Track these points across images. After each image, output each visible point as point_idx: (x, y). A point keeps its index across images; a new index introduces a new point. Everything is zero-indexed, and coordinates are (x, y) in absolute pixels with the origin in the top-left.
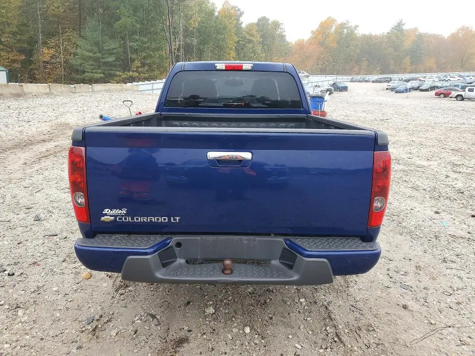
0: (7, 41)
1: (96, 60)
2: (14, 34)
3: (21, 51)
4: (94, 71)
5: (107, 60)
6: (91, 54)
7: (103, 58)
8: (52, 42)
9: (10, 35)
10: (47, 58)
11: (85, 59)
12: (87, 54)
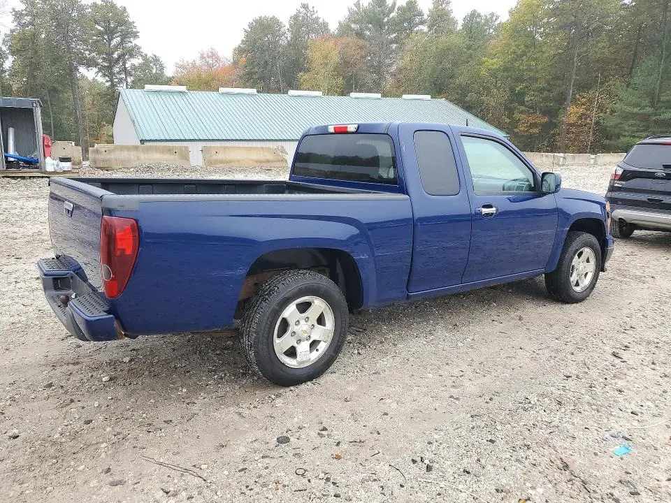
0: (531, 100)
1: (645, 118)
2: (541, 90)
3: (546, 112)
4: (637, 134)
5: (662, 117)
6: (636, 110)
7: (656, 115)
8: (584, 97)
9: (536, 93)
10: (573, 119)
11: (627, 117)
12: (629, 109)
